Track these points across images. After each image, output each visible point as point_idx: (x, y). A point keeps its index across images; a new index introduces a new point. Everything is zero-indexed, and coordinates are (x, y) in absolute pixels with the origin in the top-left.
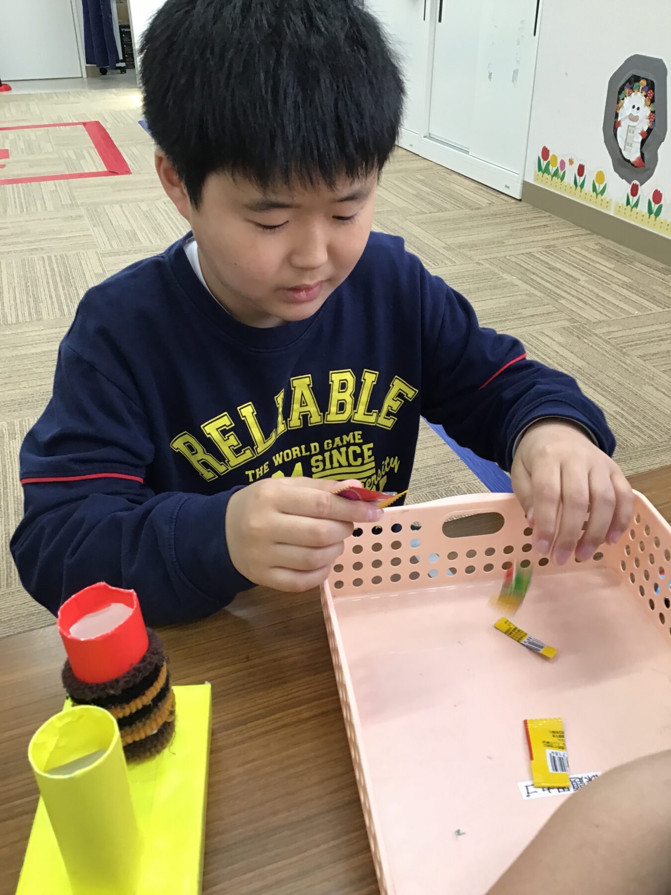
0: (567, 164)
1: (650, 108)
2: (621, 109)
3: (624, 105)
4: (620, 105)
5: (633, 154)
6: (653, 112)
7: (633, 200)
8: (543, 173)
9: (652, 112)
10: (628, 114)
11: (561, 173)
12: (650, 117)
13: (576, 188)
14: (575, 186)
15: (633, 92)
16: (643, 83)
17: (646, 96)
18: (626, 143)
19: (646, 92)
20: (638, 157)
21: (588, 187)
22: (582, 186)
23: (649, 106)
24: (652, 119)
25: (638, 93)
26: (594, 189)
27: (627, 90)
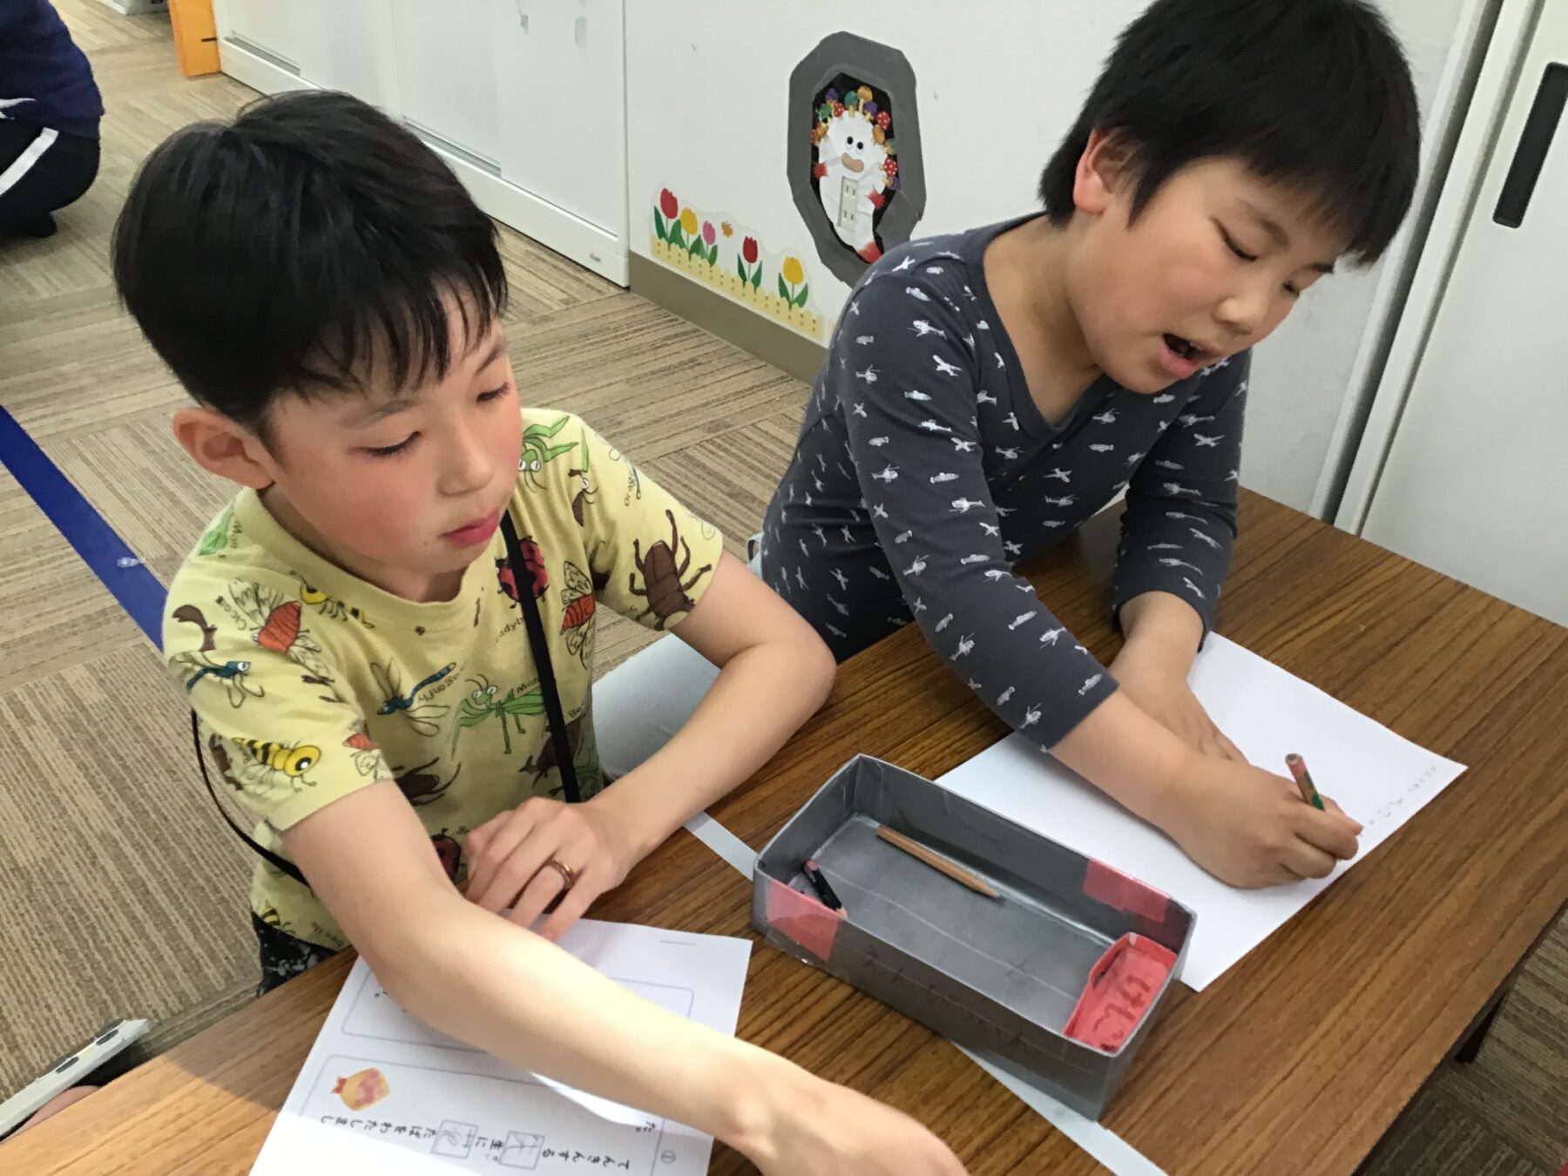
0: (719, 232)
1: (886, 149)
2: (822, 140)
3: (828, 133)
4: (820, 131)
6: (893, 157)
8: (670, 242)
9: (889, 156)
10: (840, 155)
11: (708, 248)
12: (887, 167)
13: (744, 284)
14: (741, 281)
15: (846, 109)
16: (865, 94)
17: (874, 122)
18: (842, 212)
19: (873, 114)
20: (870, 245)
21: (769, 285)
22: (757, 280)
23: (884, 143)
24: (893, 170)
25: (856, 113)
26: (783, 291)
27: (831, 104)
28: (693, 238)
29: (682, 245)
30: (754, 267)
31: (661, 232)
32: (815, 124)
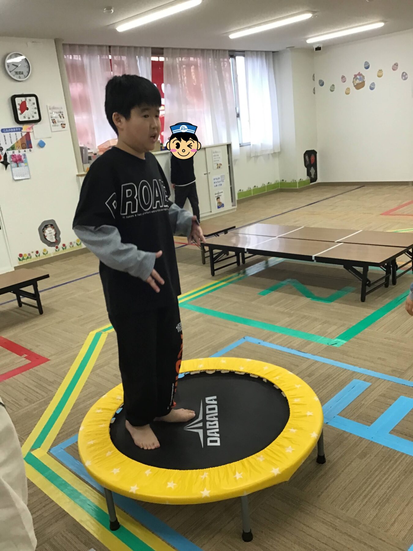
5: (54, 240)
7: (57, 250)
11: (29, 257)
21: (41, 254)
22: (39, 255)
28: (26, 257)
29: (24, 259)
30: (38, 254)
31: (20, 260)
32: (43, 232)
